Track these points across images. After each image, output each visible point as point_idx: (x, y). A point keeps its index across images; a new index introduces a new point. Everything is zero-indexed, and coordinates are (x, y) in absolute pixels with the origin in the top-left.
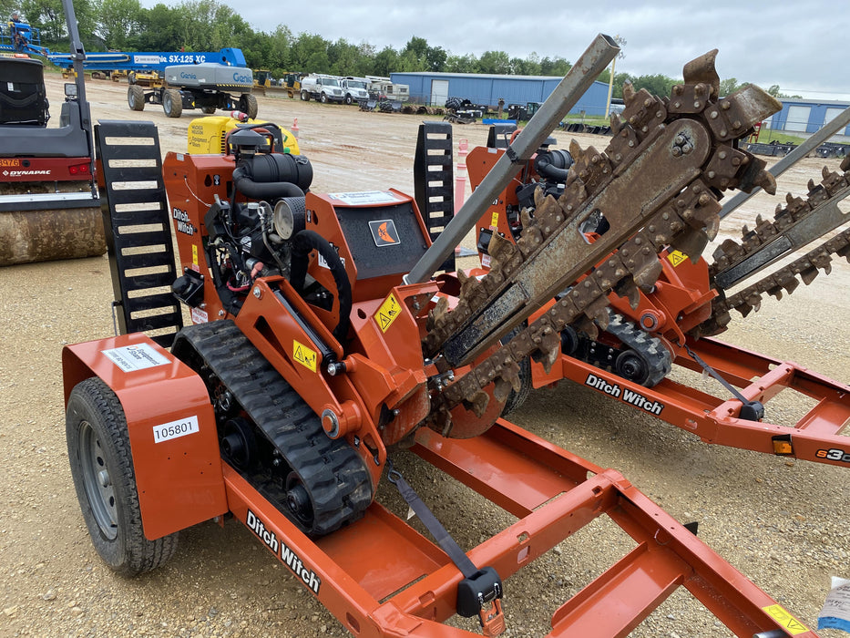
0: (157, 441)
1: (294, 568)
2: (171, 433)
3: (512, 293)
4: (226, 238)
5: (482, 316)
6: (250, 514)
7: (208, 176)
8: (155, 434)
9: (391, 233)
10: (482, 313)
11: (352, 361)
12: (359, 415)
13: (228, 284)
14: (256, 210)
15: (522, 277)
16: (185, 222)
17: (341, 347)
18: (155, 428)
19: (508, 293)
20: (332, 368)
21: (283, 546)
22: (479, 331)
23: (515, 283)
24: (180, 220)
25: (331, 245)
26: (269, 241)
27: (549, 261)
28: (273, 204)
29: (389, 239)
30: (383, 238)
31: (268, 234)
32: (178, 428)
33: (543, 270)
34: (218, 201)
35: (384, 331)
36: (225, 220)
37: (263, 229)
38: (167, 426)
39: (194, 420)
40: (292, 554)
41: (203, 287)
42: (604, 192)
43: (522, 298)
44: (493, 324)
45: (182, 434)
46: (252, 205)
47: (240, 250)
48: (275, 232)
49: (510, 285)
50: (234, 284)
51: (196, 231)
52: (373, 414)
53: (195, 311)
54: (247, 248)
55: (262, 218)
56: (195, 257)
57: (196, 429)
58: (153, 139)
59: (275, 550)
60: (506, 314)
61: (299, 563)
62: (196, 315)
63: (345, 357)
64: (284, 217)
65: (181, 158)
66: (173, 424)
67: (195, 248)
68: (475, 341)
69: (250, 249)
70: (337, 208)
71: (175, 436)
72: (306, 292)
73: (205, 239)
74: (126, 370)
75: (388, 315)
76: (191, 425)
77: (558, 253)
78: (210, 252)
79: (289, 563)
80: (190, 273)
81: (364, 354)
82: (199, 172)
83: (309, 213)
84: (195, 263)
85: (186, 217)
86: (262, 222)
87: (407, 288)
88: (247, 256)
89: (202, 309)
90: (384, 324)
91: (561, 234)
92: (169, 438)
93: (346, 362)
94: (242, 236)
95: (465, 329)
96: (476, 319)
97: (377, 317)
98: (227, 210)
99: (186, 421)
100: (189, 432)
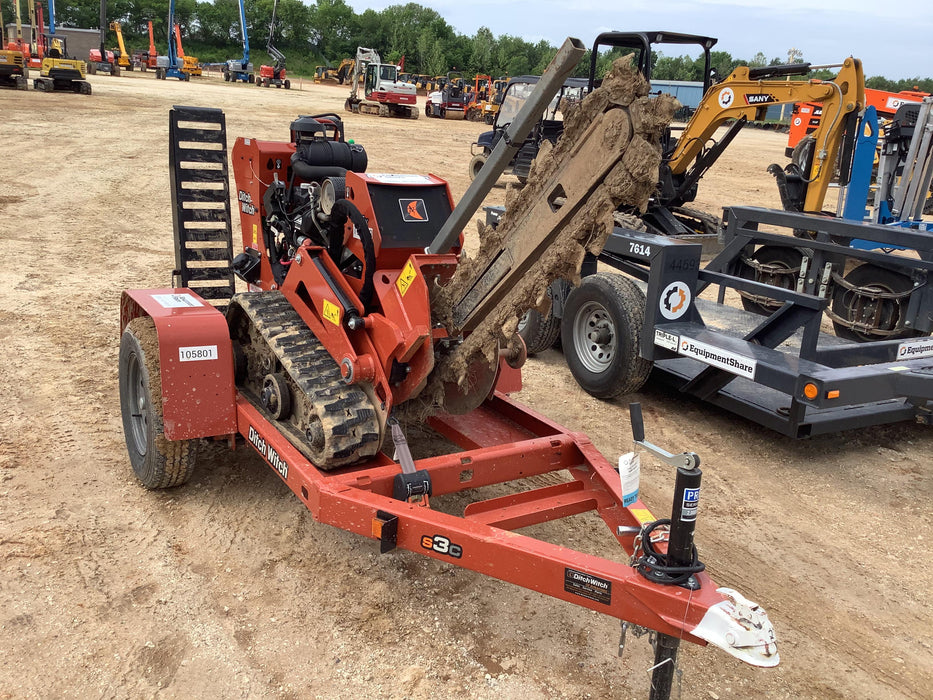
0: (182, 360)
2: (194, 355)
3: (502, 259)
4: (281, 216)
5: (481, 281)
6: (251, 429)
7: (271, 160)
8: (181, 354)
9: (420, 210)
10: (481, 277)
11: (372, 318)
12: (373, 366)
13: (281, 260)
14: (307, 190)
15: (511, 244)
16: (248, 203)
17: (362, 306)
18: (181, 349)
19: (499, 259)
20: (352, 323)
23: (504, 250)
24: (245, 202)
25: (364, 217)
26: (318, 219)
28: (321, 183)
29: (416, 215)
30: (412, 214)
31: (316, 213)
32: (199, 352)
34: (276, 180)
35: (403, 294)
36: (281, 198)
37: (312, 207)
38: (191, 349)
39: (214, 348)
41: (259, 263)
43: (509, 263)
45: (203, 358)
46: (303, 185)
47: (293, 229)
48: (322, 211)
49: (501, 252)
50: (286, 259)
51: (256, 211)
52: (385, 365)
53: (253, 287)
54: (298, 225)
55: (311, 197)
56: (255, 235)
57: (215, 356)
58: (220, 125)
63: (366, 315)
64: (329, 194)
65: (247, 143)
66: (197, 349)
67: (255, 227)
69: (301, 227)
71: (197, 359)
72: (344, 265)
73: (263, 219)
74: (165, 306)
75: (406, 280)
76: (211, 353)
78: (268, 236)
80: (249, 252)
81: (382, 313)
82: (262, 155)
83: (348, 190)
84: (255, 242)
85: (249, 198)
86: (312, 201)
87: (427, 256)
88: (299, 234)
89: (258, 285)
90: (403, 288)
92: (192, 359)
93: (365, 319)
94: (295, 214)
96: (476, 283)
97: (399, 283)
98: (282, 189)
99: (207, 348)
100: (208, 358)
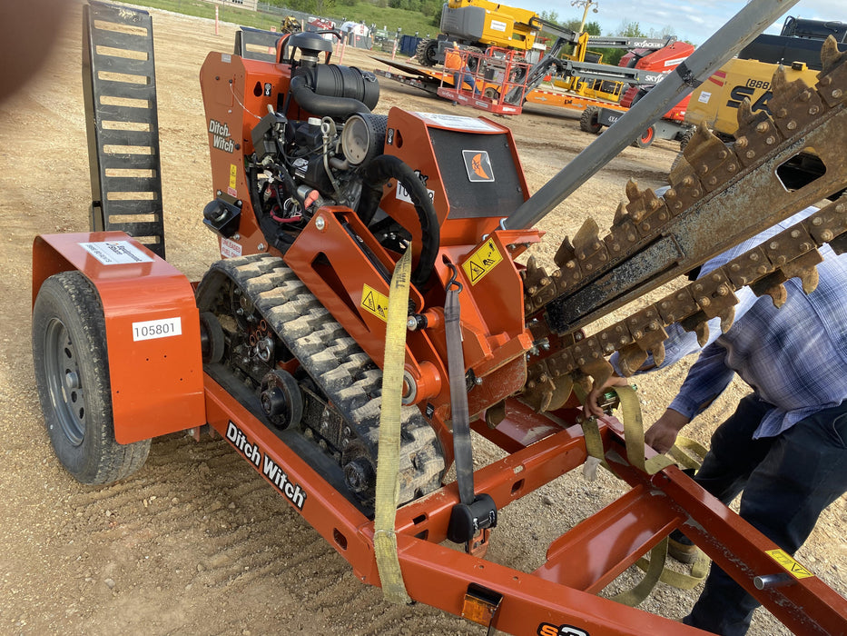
0: (136, 339)
1: (277, 482)
2: (152, 332)
3: (660, 248)
4: (277, 157)
5: (611, 274)
6: (231, 426)
7: (259, 84)
8: (135, 332)
10: (611, 270)
13: (272, 213)
14: (319, 127)
15: (678, 228)
16: (224, 137)
18: (135, 325)
19: (654, 249)
21: (267, 459)
22: (602, 293)
23: (666, 236)
24: (219, 135)
25: (418, 173)
26: (332, 167)
27: (723, 211)
28: (342, 121)
31: (329, 158)
32: (159, 328)
33: (713, 222)
34: (272, 113)
35: (473, 283)
36: (279, 135)
37: (325, 150)
38: (148, 324)
39: (177, 322)
40: (276, 468)
41: (239, 215)
42: (825, 126)
43: (674, 256)
44: (625, 286)
45: (163, 335)
46: (315, 121)
47: (292, 174)
48: (341, 155)
49: (660, 238)
50: (280, 213)
51: (238, 148)
53: (226, 243)
54: (301, 172)
55: (325, 136)
56: (233, 178)
57: (178, 331)
59: (257, 463)
60: (646, 274)
61: (284, 477)
62: (226, 247)
64: (356, 136)
65: (227, 60)
66: (155, 323)
67: (233, 168)
68: (594, 305)
69: (305, 174)
70: (430, 128)
71: (156, 336)
73: (247, 159)
74: (105, 263)
76: (174, 327)
77: (739, 200)
78: (251, 174)
79: (271, 477)
80: (224, 198)
83: (391, 133)
84: (233, 186)
85: (225, 131)
86: (325, 142)
88: (300, 182)
89: (235, 241)
90: (475, 275)
91: (748, 177)
92: (149, 337)
94: (296, 156)
95: (582, 289)
96: (600, 277)
97: (466, 265)
99: (168, 321)
100: (170, 334)
